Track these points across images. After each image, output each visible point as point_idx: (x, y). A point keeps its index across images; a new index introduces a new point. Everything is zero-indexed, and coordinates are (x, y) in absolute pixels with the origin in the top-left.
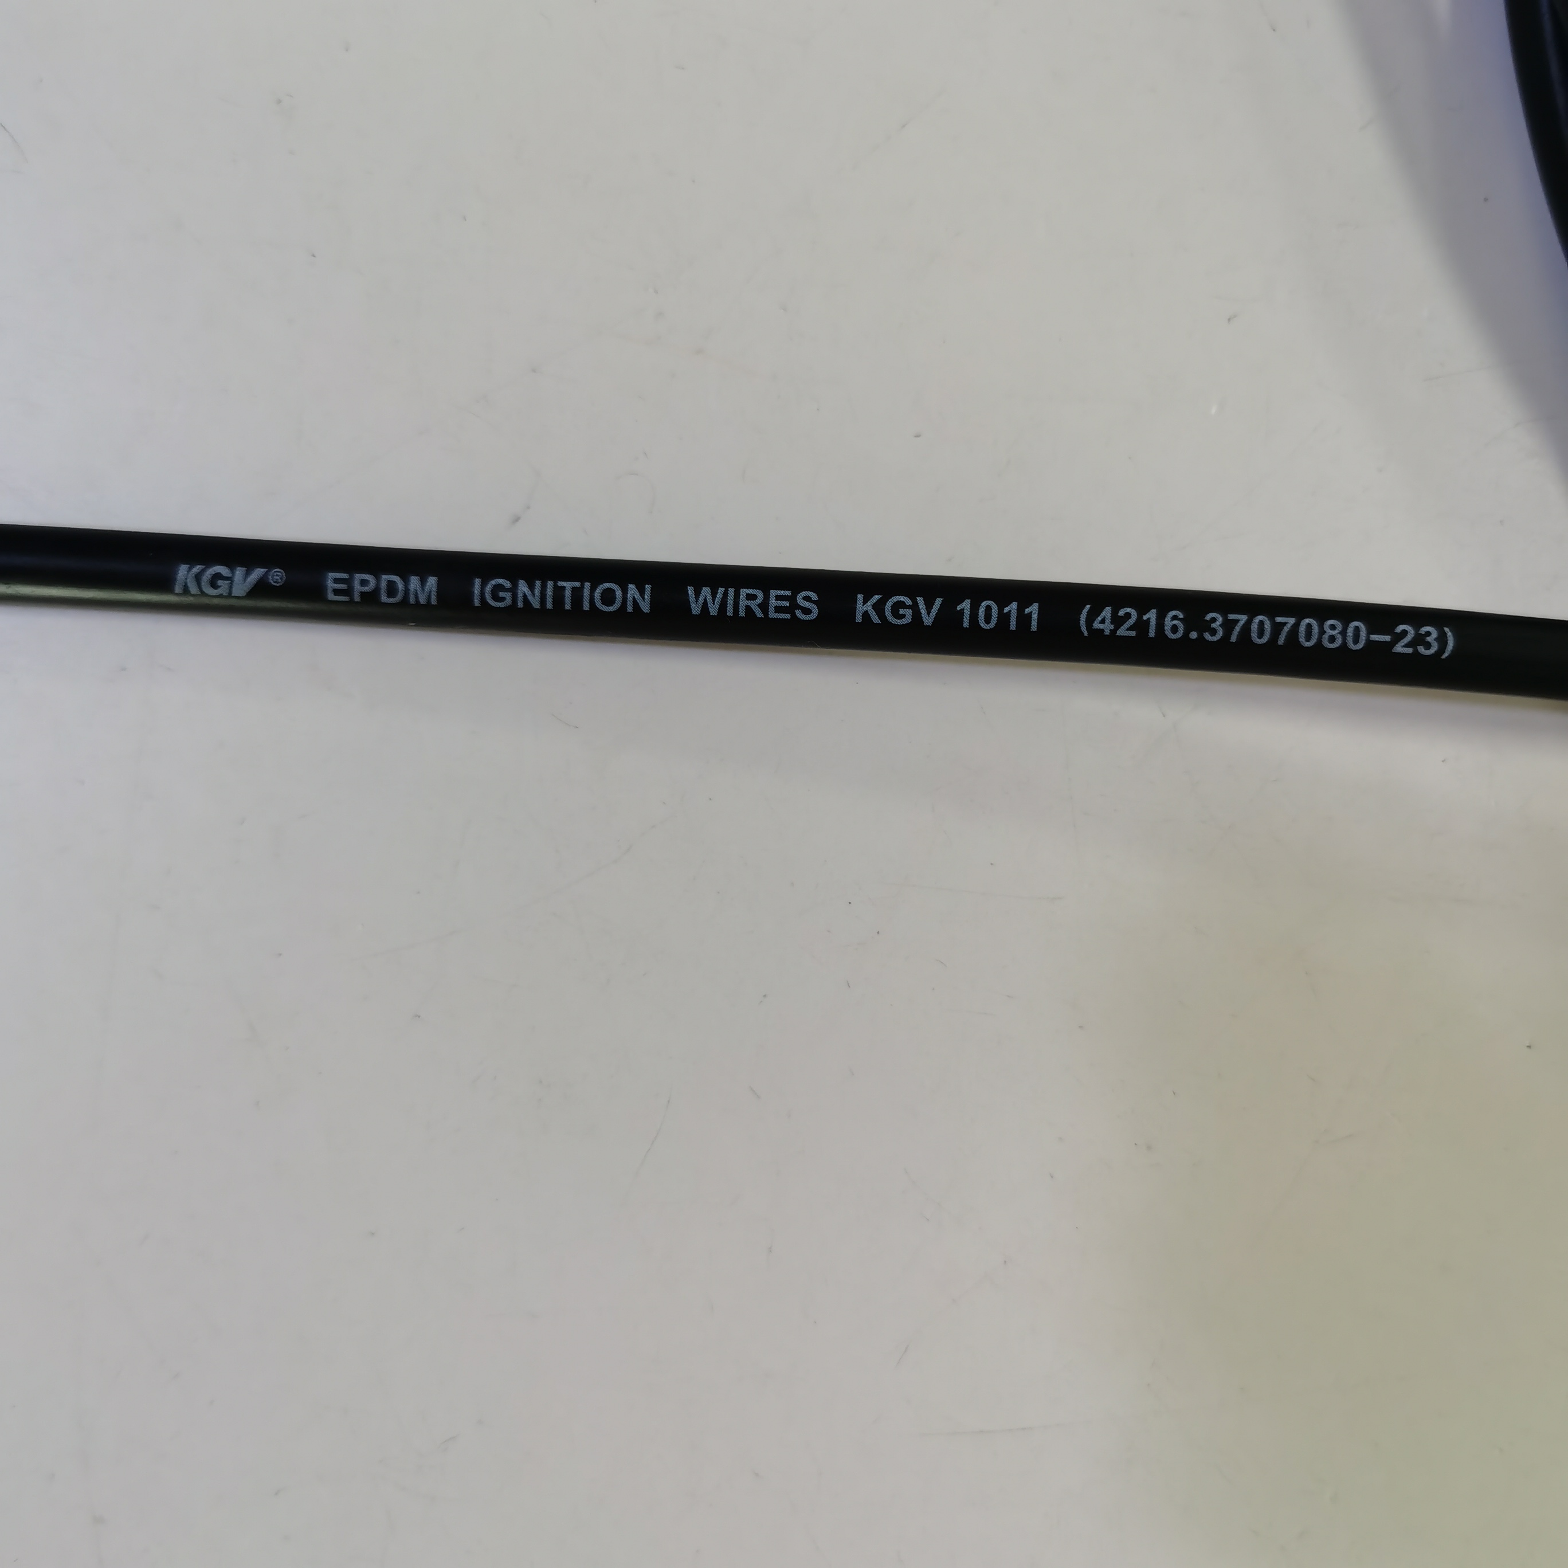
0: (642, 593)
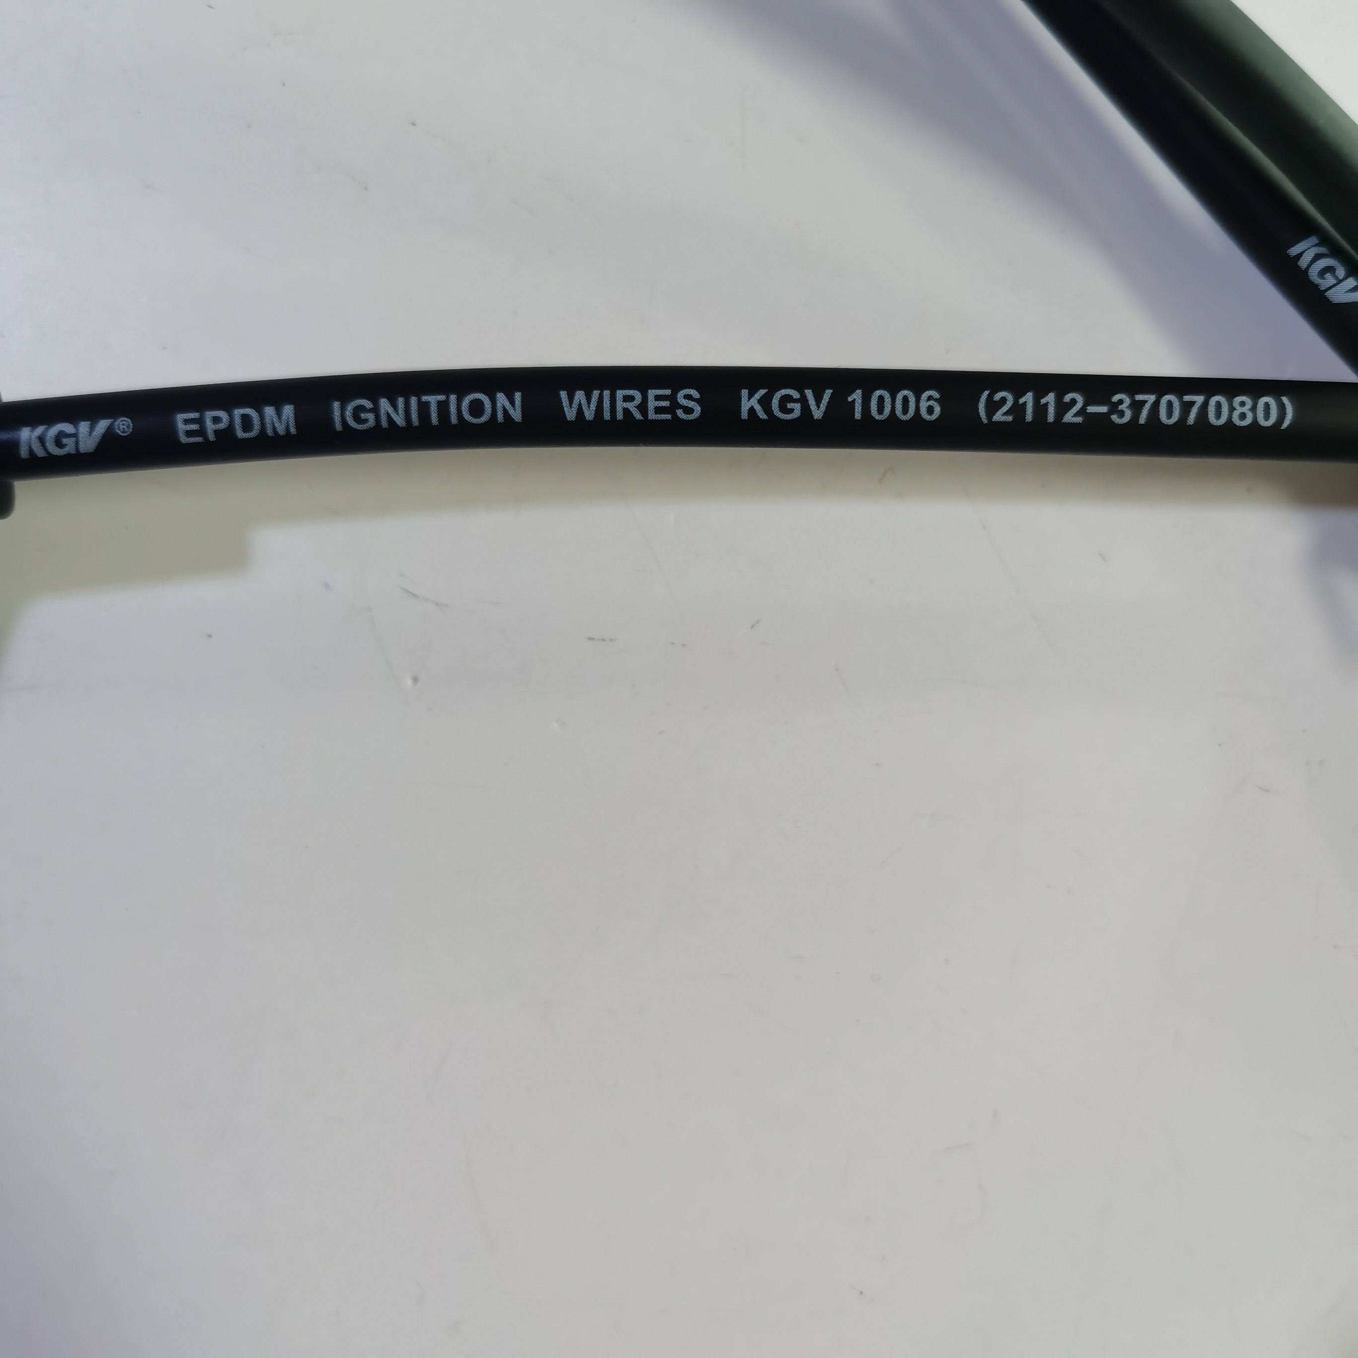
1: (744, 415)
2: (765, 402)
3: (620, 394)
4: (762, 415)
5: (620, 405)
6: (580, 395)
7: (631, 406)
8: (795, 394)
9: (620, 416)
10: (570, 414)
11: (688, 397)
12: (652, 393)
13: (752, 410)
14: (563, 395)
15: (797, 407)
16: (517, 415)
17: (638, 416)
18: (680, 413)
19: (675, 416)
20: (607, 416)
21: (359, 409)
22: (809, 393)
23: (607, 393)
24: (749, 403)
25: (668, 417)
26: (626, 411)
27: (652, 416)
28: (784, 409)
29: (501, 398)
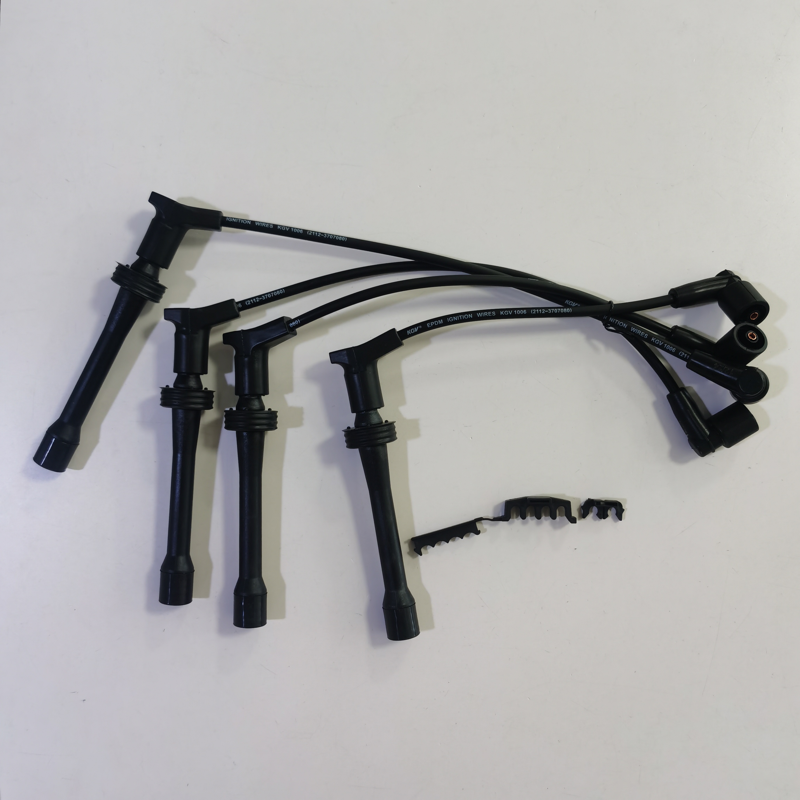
1: (501, 314)
2: (504, 313)
3: (485, 313)
4: (503, 314)
5: (485, 314)
6: (480, 314)
7: (486, 314)
8: (507, 311)
9: (485, 316)
10: (479, 316)
11: (494, 313)
12: (489, 313)
13: (502, 314)
14: (477, 314)
15: (508, 313)
16: (472, 317)
17: (487, 316)
18: (493, 315)
19: (492, 315)
20: (483, 316)
21: (451, 319)
22: (509, 311)
23: (483, 313)
24: (502, 313)
25: (491, 315)
26: (486, 315)
27: (489, 315)
28: (506, 313)
29: (469, 315)
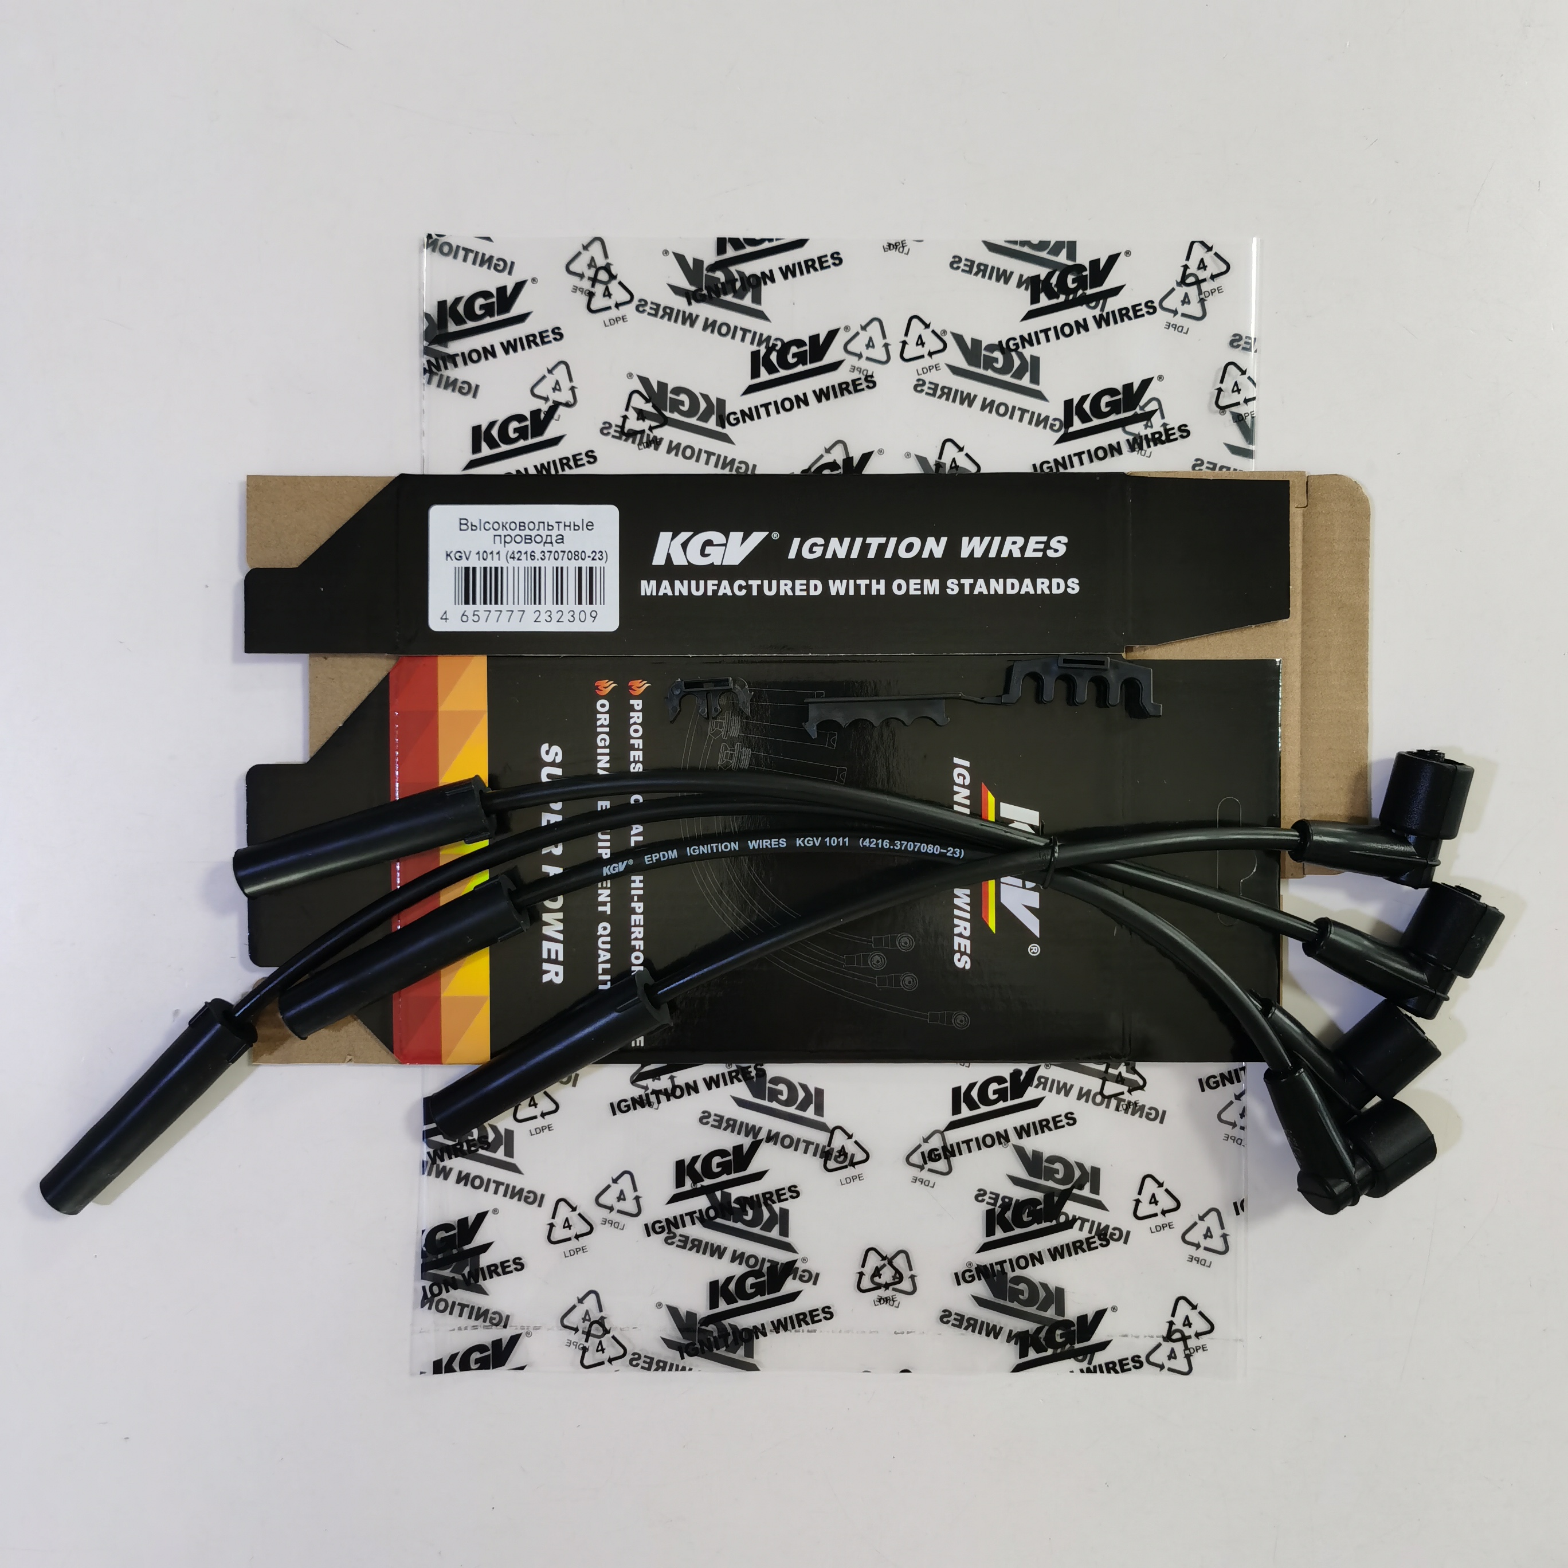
0: (735, 844)
